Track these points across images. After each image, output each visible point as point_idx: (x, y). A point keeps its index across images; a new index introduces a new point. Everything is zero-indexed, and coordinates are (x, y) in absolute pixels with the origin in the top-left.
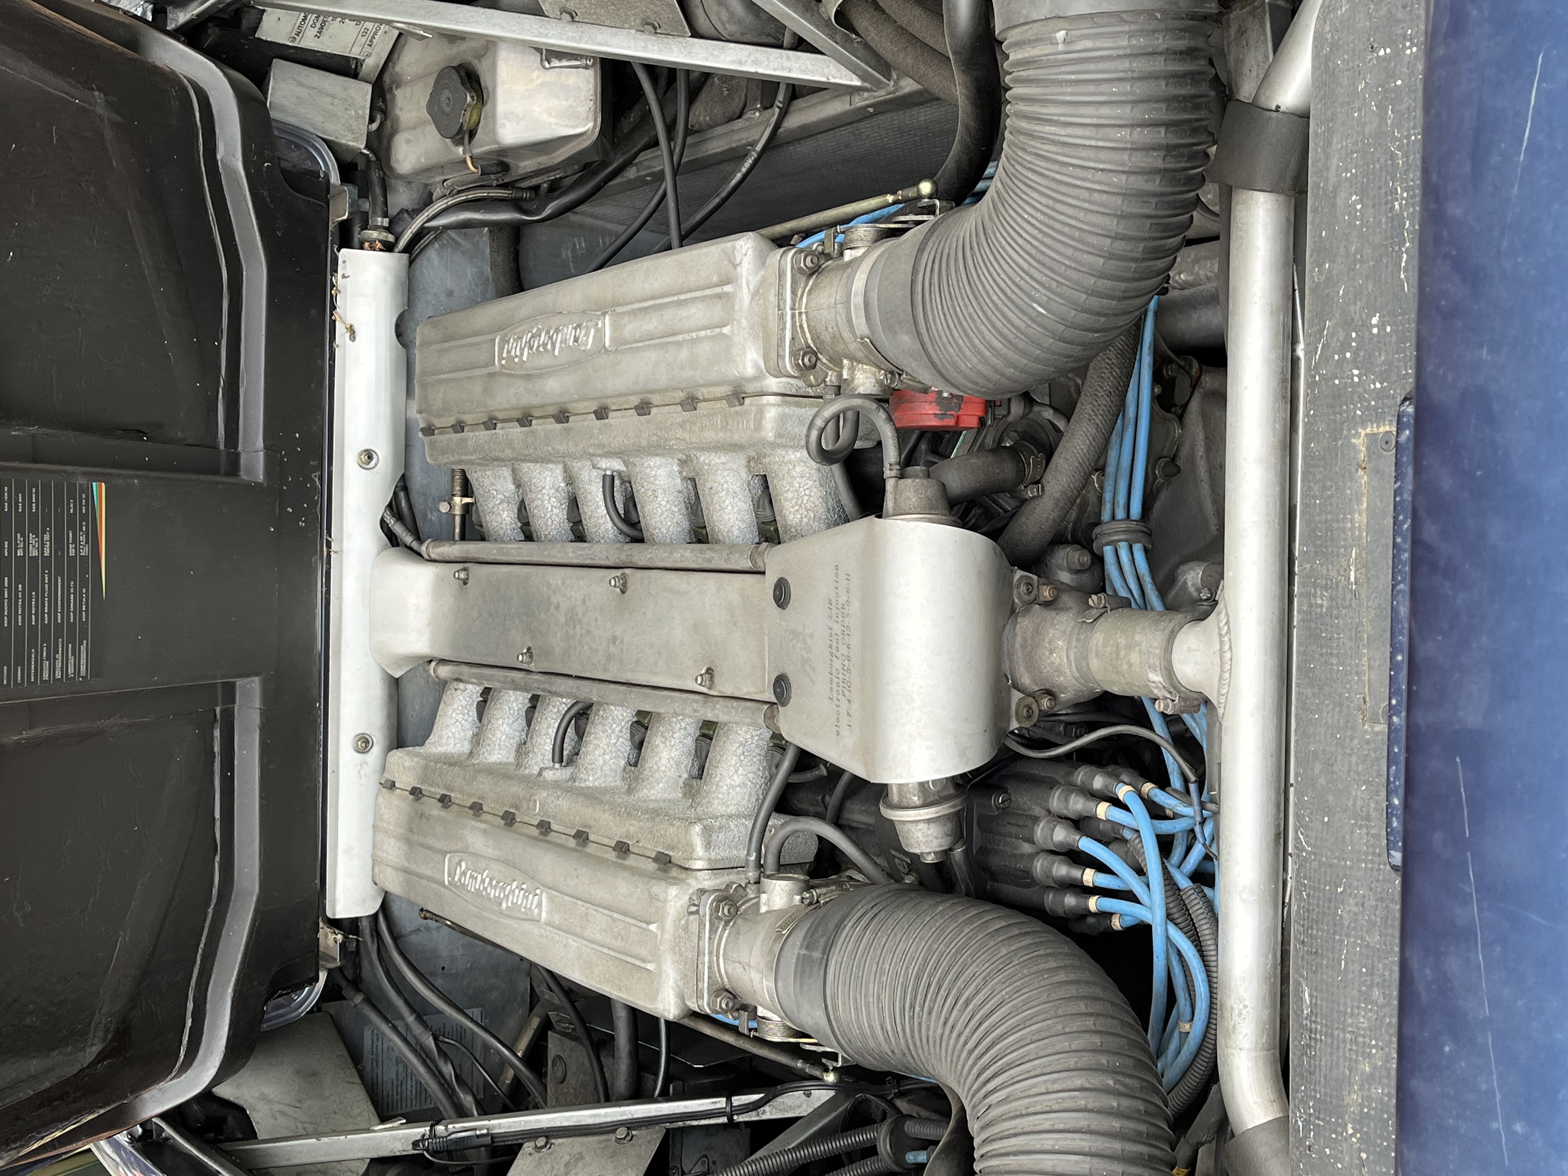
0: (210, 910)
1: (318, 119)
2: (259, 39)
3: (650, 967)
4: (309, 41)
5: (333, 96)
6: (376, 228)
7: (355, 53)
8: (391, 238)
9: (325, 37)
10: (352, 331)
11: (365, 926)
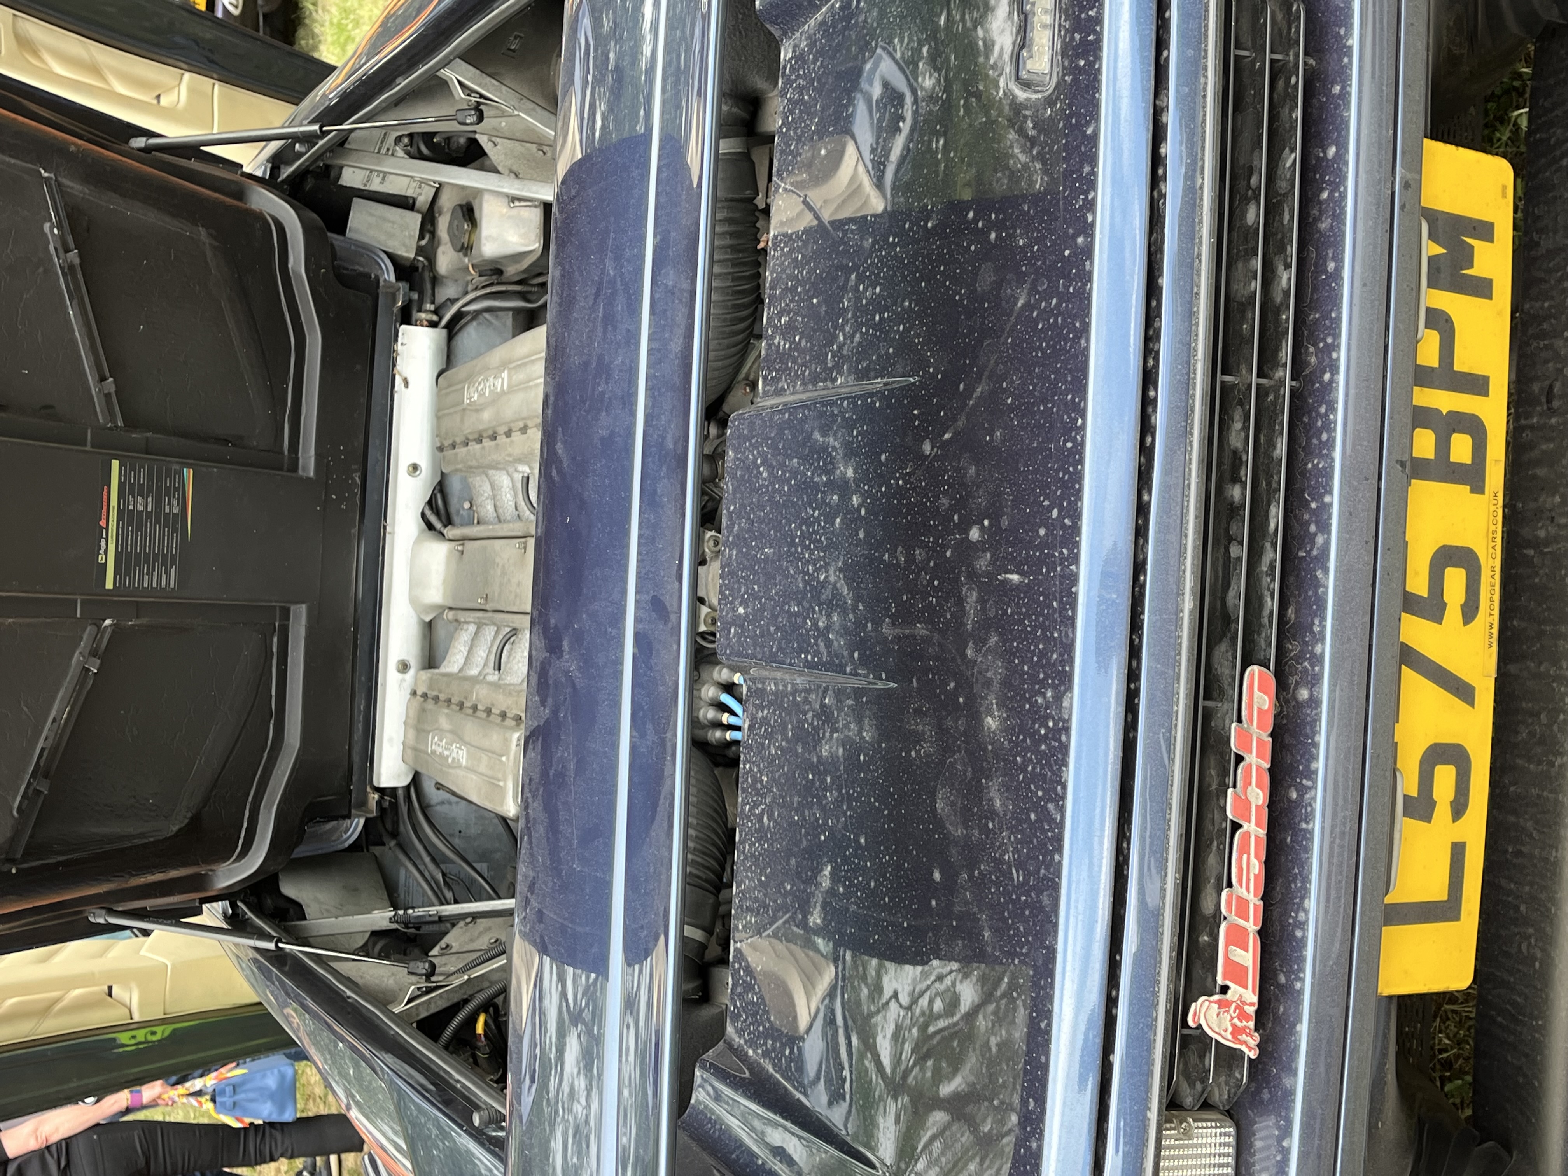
0: (266, 755)
1: (383, 238)
2: (342, 186)
3: (501, 784)
4: (376, 185)
5: (393, 223)
6: (426, 311)
7: (410, 193)
8: (435, 318)
9: (387, 183)
10: (406, 383)
11: (400, 793)
